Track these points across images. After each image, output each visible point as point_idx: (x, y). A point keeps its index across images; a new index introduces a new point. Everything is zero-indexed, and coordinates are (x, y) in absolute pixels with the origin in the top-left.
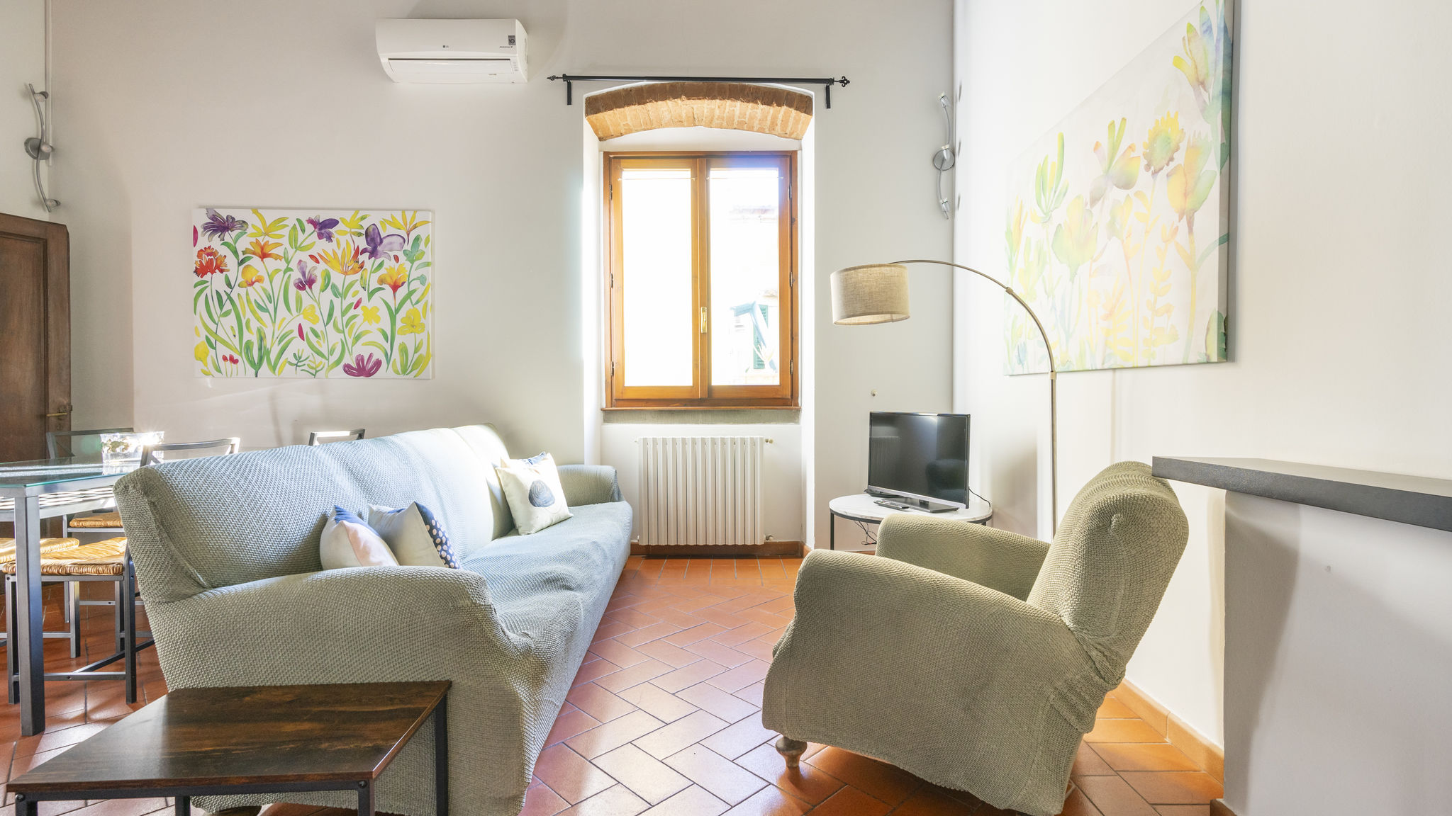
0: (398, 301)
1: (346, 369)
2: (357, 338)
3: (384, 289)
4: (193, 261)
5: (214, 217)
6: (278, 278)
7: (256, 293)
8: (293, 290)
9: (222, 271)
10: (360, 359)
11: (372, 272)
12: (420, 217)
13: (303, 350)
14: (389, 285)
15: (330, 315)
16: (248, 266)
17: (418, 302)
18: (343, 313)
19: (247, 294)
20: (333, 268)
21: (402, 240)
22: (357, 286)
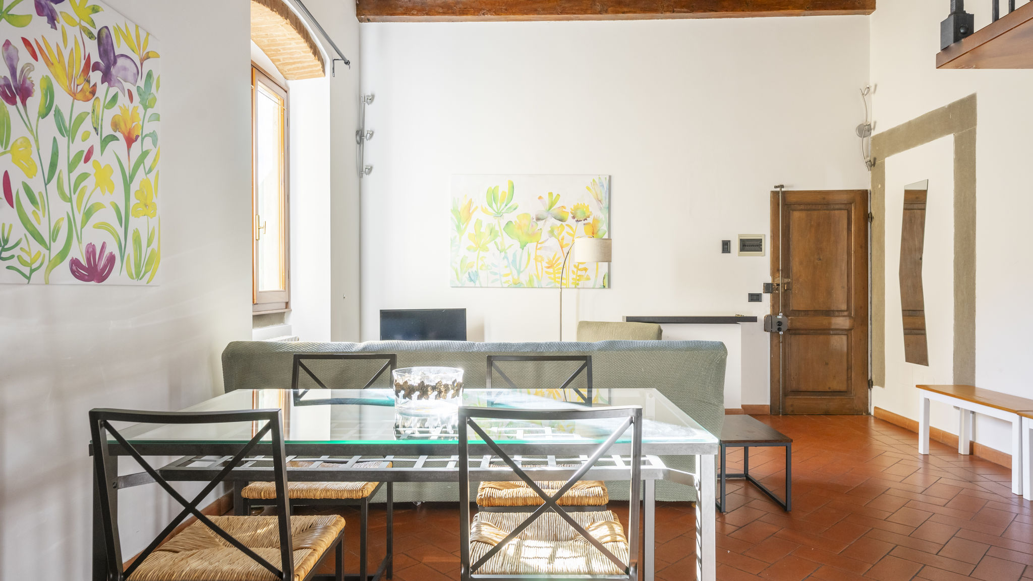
0: (132, 164)
1: (74, 268)
2: (88, 214)
3: (117, 139)
10: (91, 251)
11: (104, 106)
12: (152, 44)
13: (11, 226)
14: (123, 134)
15: (53, 166)
18: (72, 167)
20: (56, 76)
21: (135, 68)
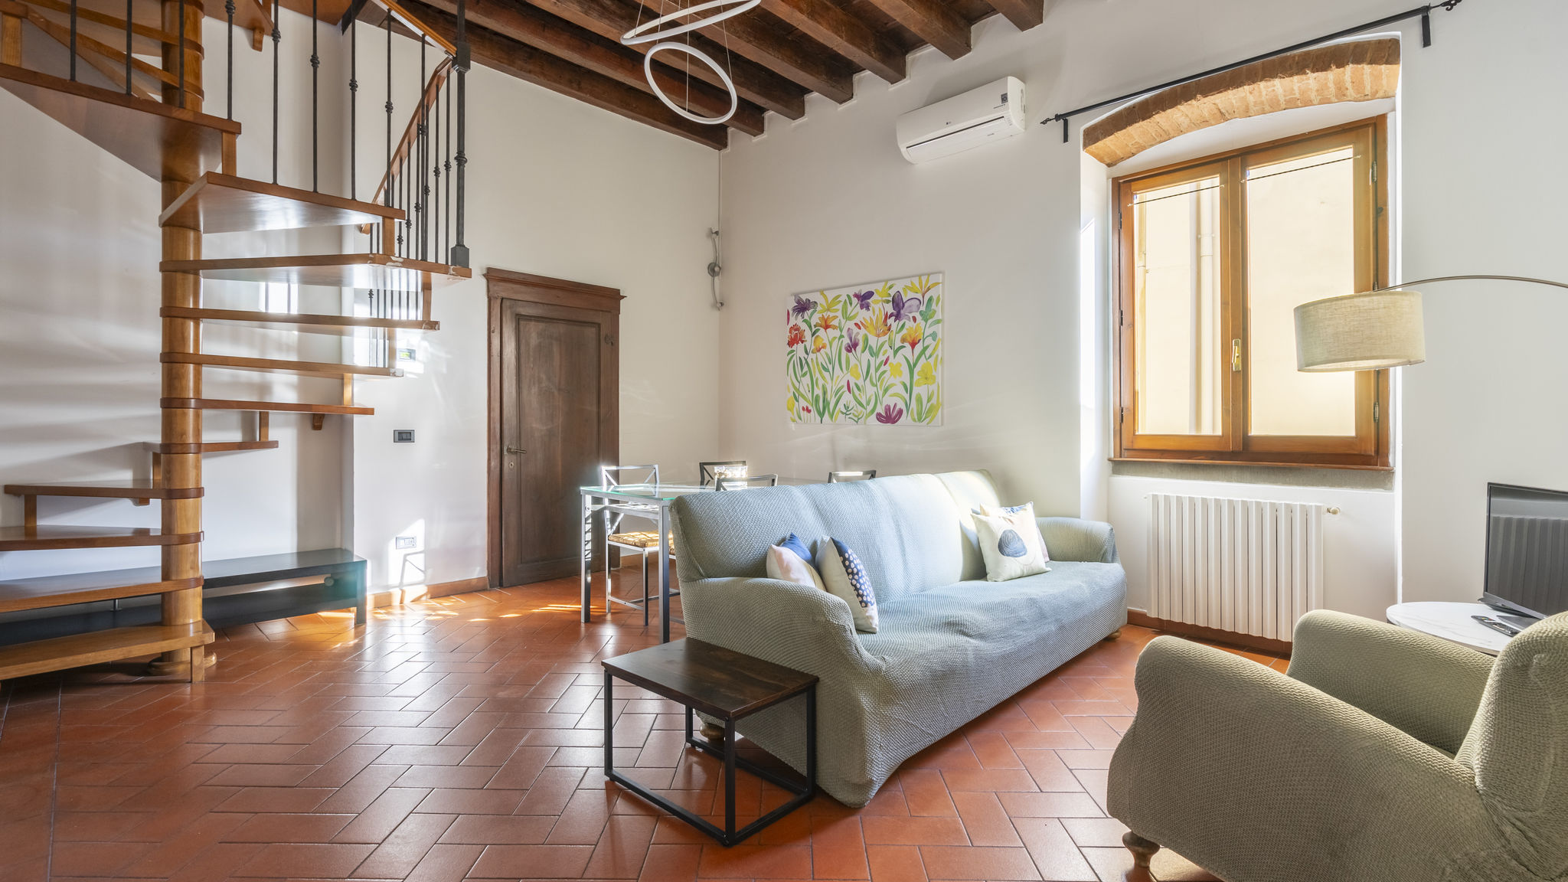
0: (915, 357)
1: (878, 417)
2: (886, 390)
3: (905, 347)
4: (786, 336)
5: (799, 301)
6: (835, 344)
7: (821, 357)
8: (844, 352)
9: (802, 342)
10: (887, 408)
11: (897, 333)
12: (933, 279)
13: (850, 402)
14: (909, 343)
15: (868, 372)
16: (818, 336)
17: (930, 357)
18: (877, 370)
19: (817, 358)
20: (870, 332)
21: (918, 302)
22: (886, 346)
